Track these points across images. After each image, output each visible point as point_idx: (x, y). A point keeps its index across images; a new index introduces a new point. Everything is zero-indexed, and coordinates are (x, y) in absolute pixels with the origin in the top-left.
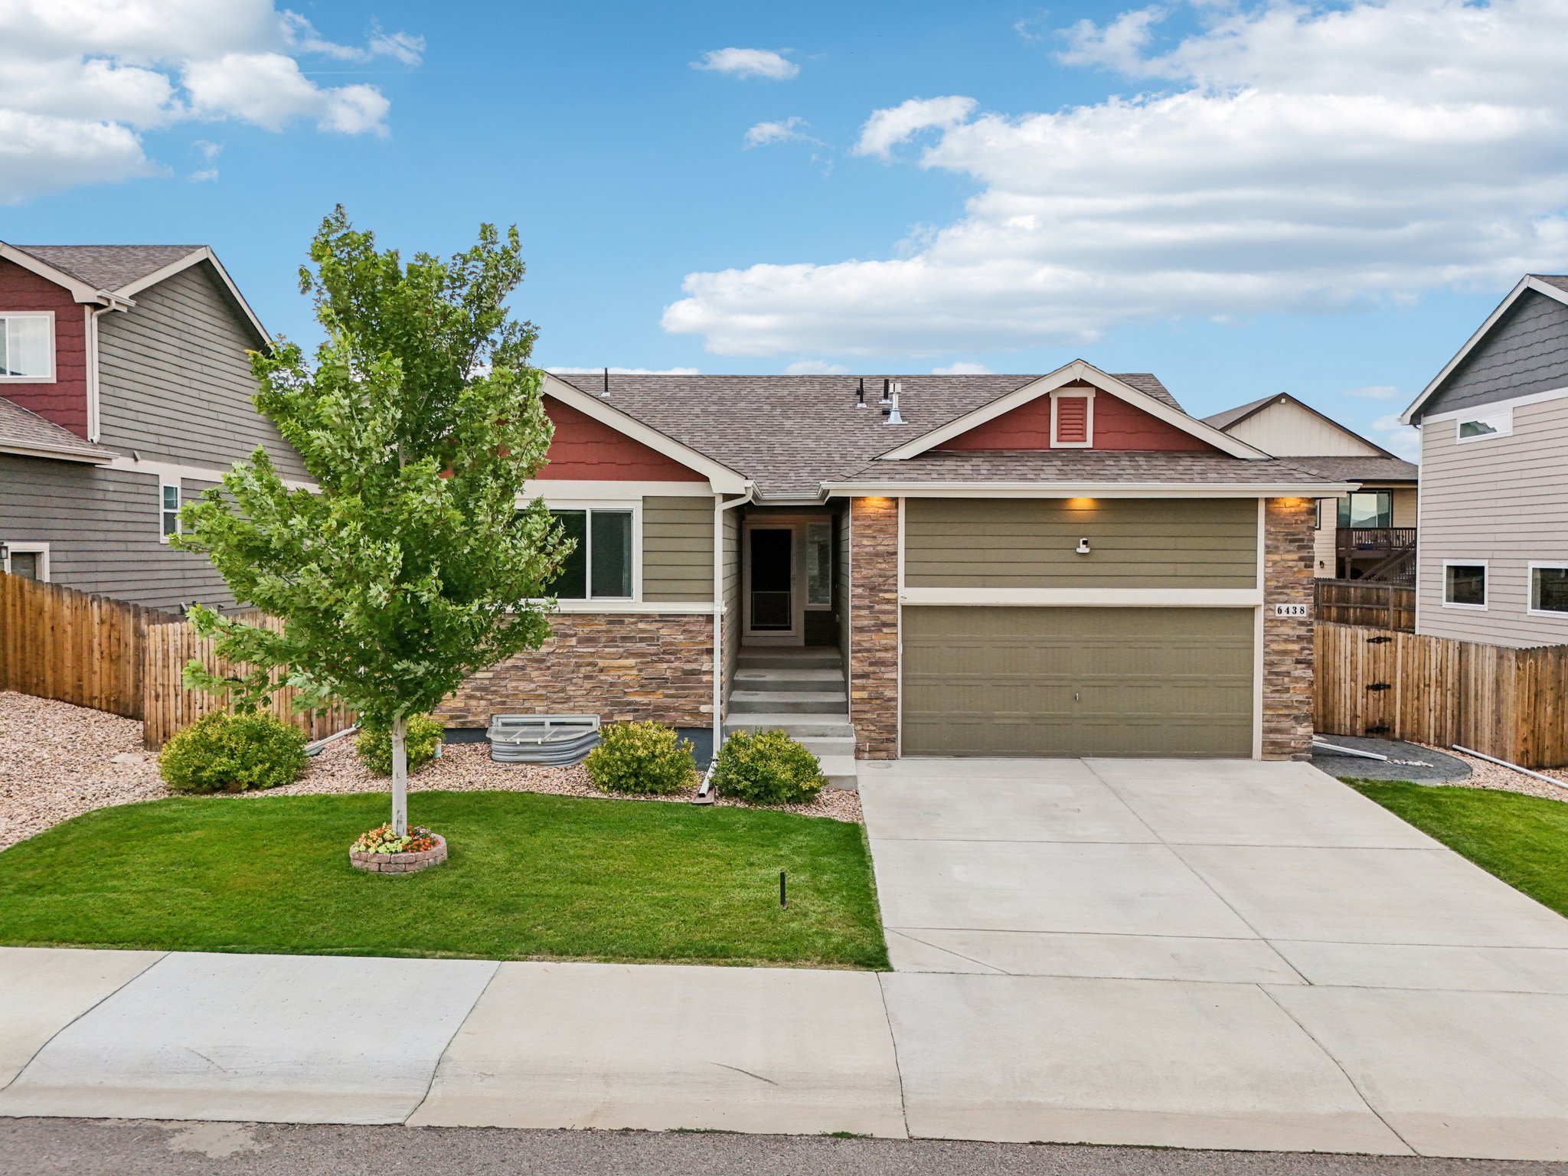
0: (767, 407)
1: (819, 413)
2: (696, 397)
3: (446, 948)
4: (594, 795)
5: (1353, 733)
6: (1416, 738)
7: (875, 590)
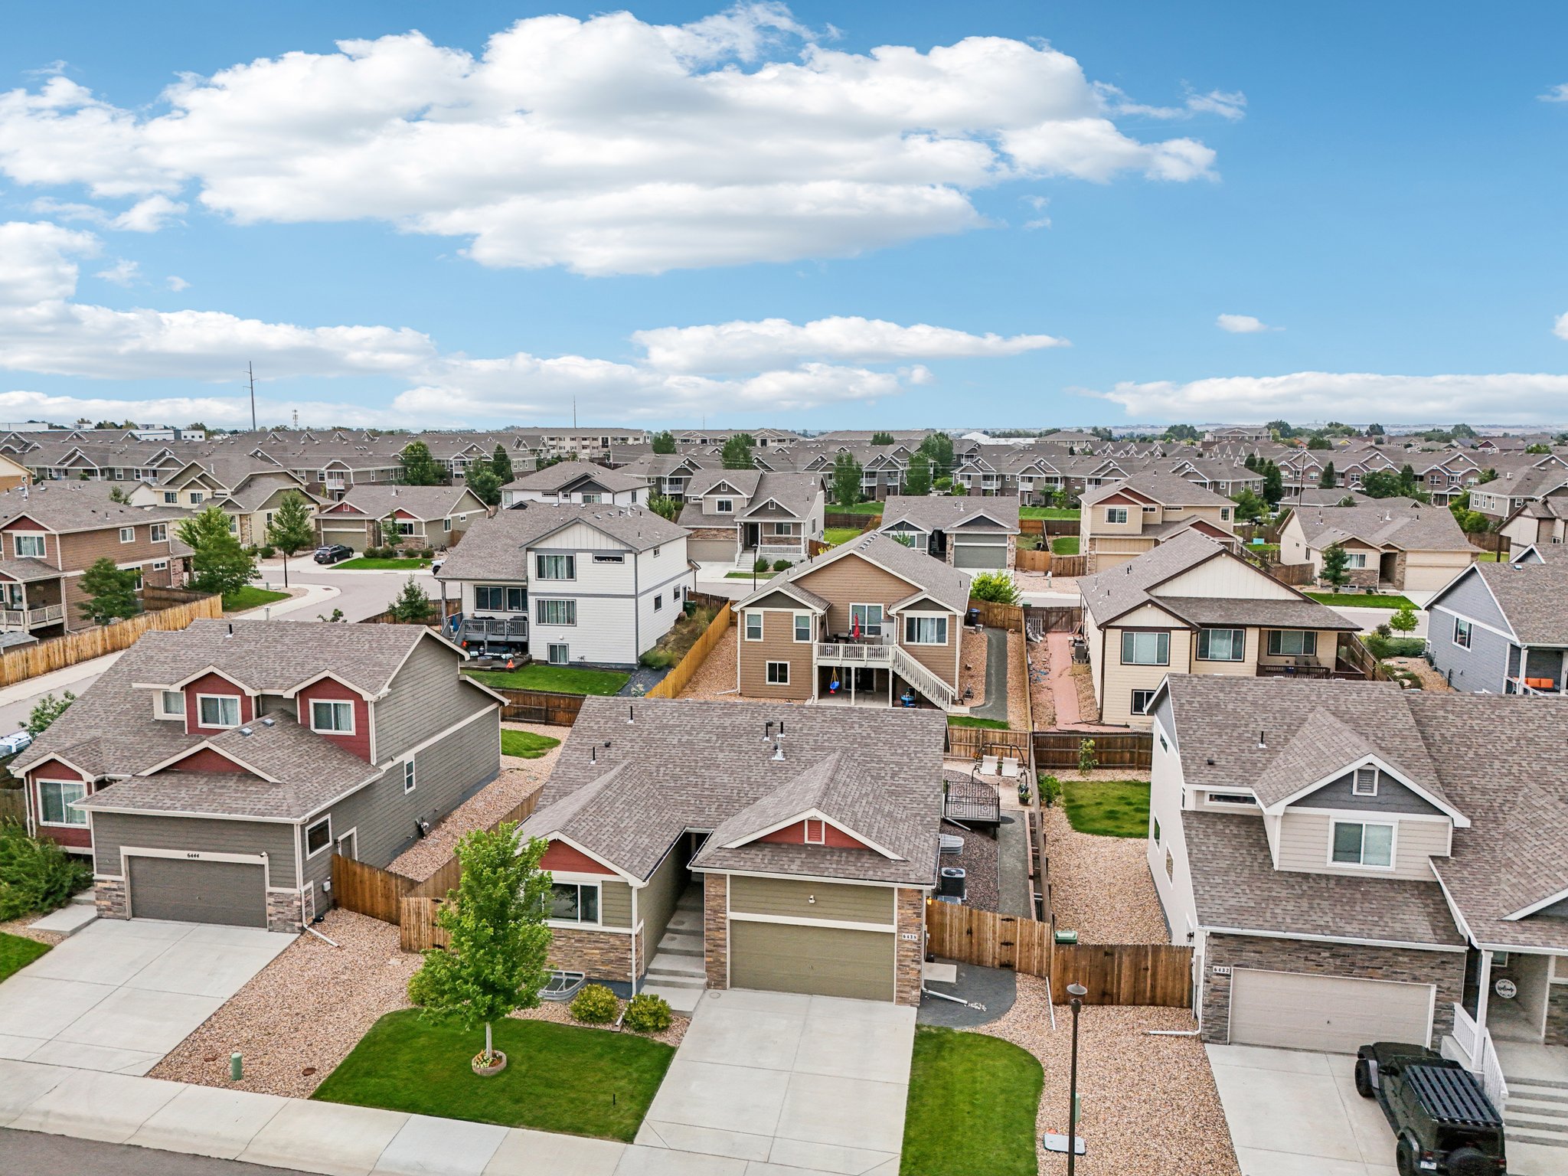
0: (714, 738)
1: (740, 746)
2: (679, 726)
5: (993, 967)
6: (1027, 972)
7: (716, 912)
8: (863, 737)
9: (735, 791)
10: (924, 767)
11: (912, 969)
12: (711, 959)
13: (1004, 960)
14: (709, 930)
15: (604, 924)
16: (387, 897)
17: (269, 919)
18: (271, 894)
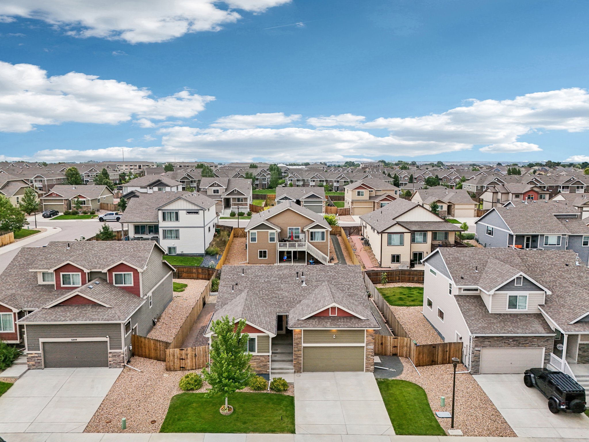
0: (278, 279)
1: (288, 282)
2: (262, 275)
3: (240, 431)
4: (251, 392)
5: (390, 355)
6: (402, 356)
7: (298, 344)
8: (333, 276)
9: (292, 299)
10: (358, 286)
11: (371, 359)
12: (296, 362)
13: (394, 353)
14: (295, 351)
15: (258, 352)
16: (156, 350)
17: (109, 363)
18: (110, 353)
